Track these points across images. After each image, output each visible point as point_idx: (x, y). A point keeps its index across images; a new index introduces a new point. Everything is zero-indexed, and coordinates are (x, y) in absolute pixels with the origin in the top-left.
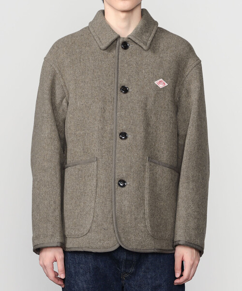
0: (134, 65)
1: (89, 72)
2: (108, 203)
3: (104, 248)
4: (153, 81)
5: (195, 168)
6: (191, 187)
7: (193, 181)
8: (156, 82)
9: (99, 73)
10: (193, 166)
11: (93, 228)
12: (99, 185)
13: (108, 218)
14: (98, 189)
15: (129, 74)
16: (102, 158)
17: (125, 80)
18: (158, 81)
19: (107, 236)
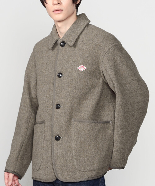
0: (67, 57)
1: (44, 65)
2: (50, 150)
3: (48, 180)
4: (76, 67)
5: (122, 120)
6: (119, 133)
7: (121, 129)
8: (78, 68)
9: (49, 66)
10: (121, 119)
11: (42, 166)
12: (46, 139)
13: (49, 160)
14: (45, 142)
15: (63, 64)
16: (47, 121)
17: (60, 69)
18: (80, 67)
19: (49, 172)
